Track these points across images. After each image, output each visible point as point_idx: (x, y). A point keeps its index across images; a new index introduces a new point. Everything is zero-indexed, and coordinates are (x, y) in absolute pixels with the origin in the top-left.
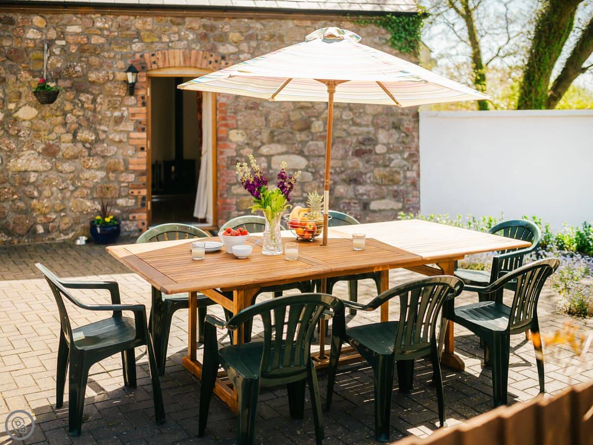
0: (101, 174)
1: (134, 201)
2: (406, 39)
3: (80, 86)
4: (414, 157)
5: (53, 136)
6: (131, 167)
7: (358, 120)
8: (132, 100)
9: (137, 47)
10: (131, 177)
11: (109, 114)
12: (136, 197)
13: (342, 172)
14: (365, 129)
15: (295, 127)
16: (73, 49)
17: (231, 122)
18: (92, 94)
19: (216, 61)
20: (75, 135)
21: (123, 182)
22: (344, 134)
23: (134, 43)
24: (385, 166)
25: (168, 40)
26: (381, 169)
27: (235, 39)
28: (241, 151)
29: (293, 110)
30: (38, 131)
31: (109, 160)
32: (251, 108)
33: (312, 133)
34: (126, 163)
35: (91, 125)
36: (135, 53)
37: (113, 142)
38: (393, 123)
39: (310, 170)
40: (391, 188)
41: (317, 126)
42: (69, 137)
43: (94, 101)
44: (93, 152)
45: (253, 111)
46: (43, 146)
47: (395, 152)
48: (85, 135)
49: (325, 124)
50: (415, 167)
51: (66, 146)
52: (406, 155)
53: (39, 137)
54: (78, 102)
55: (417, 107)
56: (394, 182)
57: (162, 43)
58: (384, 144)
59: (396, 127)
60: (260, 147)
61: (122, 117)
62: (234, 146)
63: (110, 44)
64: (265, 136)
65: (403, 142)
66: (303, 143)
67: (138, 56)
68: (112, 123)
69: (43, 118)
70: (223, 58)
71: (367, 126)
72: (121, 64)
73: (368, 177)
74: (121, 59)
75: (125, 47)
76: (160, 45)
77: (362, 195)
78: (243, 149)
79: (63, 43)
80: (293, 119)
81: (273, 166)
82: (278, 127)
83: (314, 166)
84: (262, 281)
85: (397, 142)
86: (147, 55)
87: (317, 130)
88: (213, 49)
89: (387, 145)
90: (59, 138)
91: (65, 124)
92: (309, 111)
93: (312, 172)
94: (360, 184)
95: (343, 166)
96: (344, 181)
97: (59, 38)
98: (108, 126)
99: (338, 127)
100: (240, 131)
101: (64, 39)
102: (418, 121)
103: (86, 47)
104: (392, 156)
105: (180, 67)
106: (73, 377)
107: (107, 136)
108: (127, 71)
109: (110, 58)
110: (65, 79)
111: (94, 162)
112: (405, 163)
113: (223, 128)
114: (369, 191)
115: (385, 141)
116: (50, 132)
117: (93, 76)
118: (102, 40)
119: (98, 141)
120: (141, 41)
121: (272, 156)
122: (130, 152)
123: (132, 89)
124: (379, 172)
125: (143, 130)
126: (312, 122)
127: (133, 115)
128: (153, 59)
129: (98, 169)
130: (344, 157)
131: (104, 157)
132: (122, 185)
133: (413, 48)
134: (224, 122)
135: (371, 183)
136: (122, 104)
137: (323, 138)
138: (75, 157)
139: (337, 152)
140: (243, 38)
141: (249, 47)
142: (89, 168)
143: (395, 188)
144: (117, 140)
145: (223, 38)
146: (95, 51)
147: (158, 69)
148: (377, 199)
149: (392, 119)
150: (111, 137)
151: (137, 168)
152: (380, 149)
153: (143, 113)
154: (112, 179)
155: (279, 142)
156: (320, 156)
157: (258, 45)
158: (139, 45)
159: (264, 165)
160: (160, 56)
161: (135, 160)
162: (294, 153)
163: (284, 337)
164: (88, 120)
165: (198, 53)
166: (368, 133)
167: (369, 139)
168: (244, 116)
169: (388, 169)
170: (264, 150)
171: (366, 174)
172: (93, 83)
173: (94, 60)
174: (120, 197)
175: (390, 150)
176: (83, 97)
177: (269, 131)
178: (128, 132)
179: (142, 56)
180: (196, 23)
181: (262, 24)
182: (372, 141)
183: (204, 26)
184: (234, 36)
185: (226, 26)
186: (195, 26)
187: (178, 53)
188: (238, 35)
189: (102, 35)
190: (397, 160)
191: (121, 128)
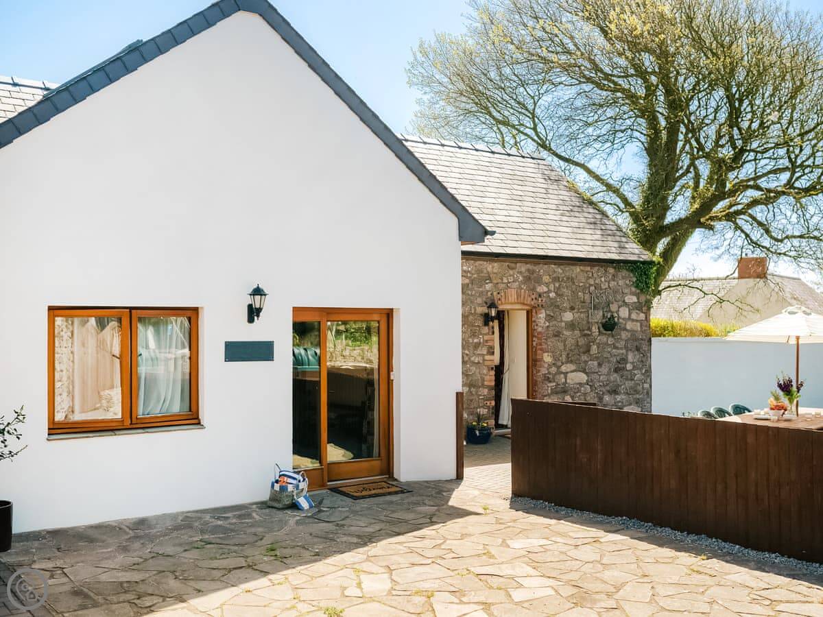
1: (487, 410)
4: (648, 373)
6: (486, 383)
8: (486, 330)
9: (488, 287)
10: (486, 391)
13: (607, 385)
17: (544, 346)
19: (536, 299)
21: (481, 395)
22: (609, 356)
23: (487, 283)
24: (632, 380)
25: (507, 281)
26: (630, 382)
27: (547, 281)
28: (550, 370)
29: (580, 337)
33: (591, 355)
34: (483, 380)
36: (488, 291)
37: (474, 363)
38: (637, 346)
39: (590, 384)
40: (635, 396)
45: (556, 338)
47: (637, 369)
49: (598, 347)
50: (649, 380)
52: (644, 370)
56: (637, 392)
58: (631, 363)
59: (638, 349)
60: (561, 366)
61: (479, 343)
62: (546, 366)
64: (564, 357)
65: (642, 361)
66: (586, 362)
67: (489, 293)
68: (471, 348)
70: (540, 296)
71: (621, 349)
72: (479, 300)
73: (622, 389)
74: (479, 296)
75: (481, 286)
76: (502, 286)
77: (619, 402)
78: (552, 367)
81: (568, 381)
83: (591, 381)
85: (638, 361)
86: (495, 293)
87: (594, 352)
88: (534, 289)
89: (633, 363)
92: (589, 338)
93: (590, 385)
94: (618, 394)
95: (608, 380)
96: (609, 391)
98: (469, 350)
99: (606, 350)
100: (550, 354)
102: (651, 345)
104: (636, 372)
105: (515, 303)
107: (469, 359)
109: (472, 295)
112: (643, 377)
113: (539, 352)
114: (623, 399)
115: (631, 361)
118: (467, 281)
119: (464, 362)
120: (491, 282)
121: (567, 373)
122: (485, 372)
123: (486, 321)
124: (629, 384)
125: (493, 353)
126: (590, 346)
127: (487, 341)
128: (499, 296)
130: (608, 374)
131: (467, 375)
132: (481, 397)
134: (540, 347)
135: (624, 393)
136: (480, 332)
137: (597, 358)
140: (551, 280)
141: (554, 287)
143: (638, 396)
144: (476, 361)
145: (539, 281)
147: (502, 304)
148: (627, 405)
149: (636, 344)
150: (472, 359)
151: (489, 384)
152: (629, 367)
153: (492, 340)
154: (474, 393)
155: (571, 362)
156: (595, 373)
157: (559, 286)
158: (490, 285)
159: (563, 380)
160: (503, 294)
161: (488, 377)
162: (581, 371)
165: (525, 292)
166: (623, 354)
168: (552, 342)
169: (633, 382)
171: (621, 386)
174: (479, 407)
175: (634, 367)
177: (566, 353)
178: (483, 355)
179: (491, 294)
180: (523, 267)
181: (562, 269)
182: (624, 360)
183: (528, 270)
184: (546, 279)
185: (542, 269)
186: (523, 269)
187: (514, 292)
188: (548, 277)
189: (467, 277)
190: (638, 375)
191: (479, 352)
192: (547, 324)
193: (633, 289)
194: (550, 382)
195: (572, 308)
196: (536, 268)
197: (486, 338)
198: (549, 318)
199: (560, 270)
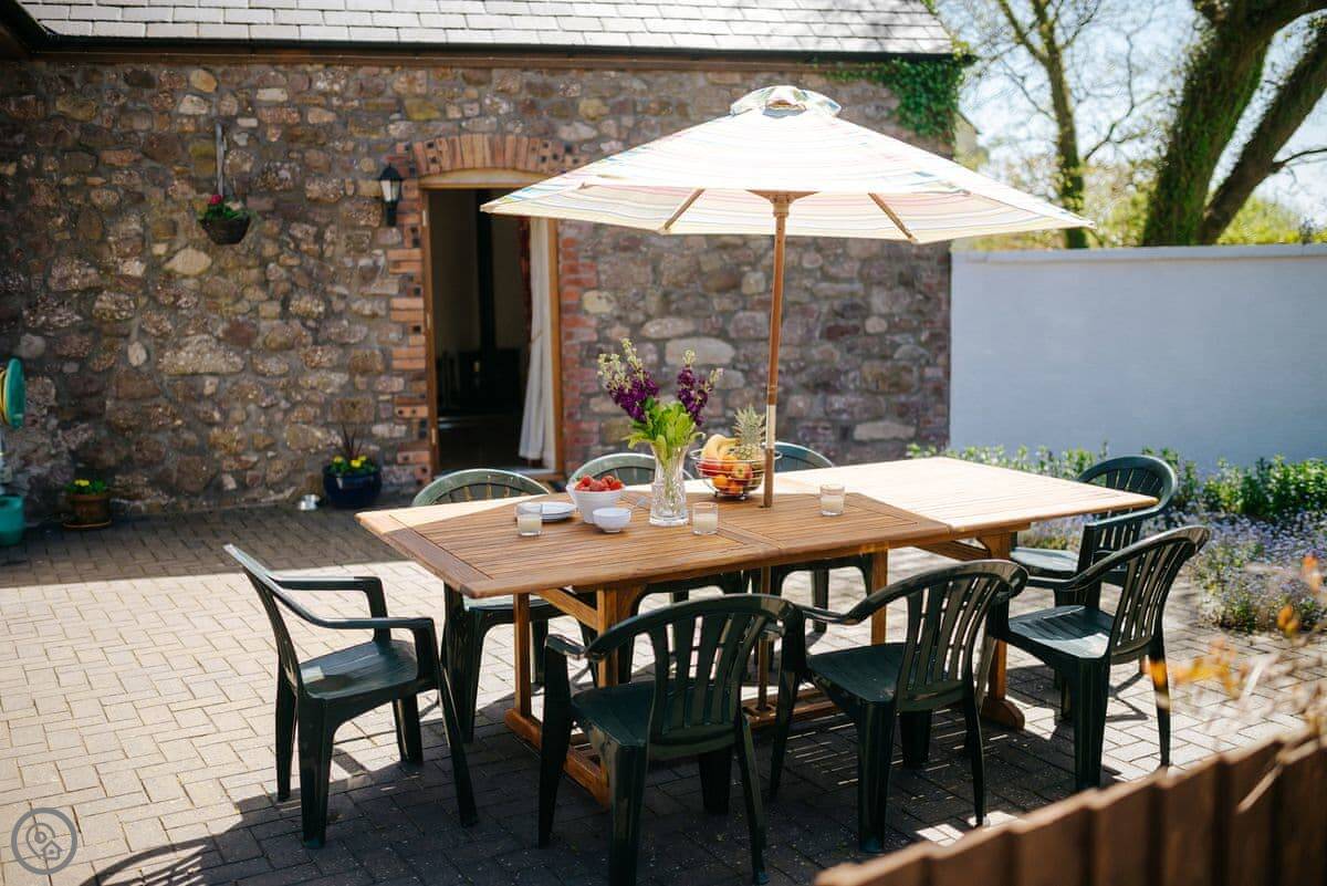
0: (339, 378)
1: (404, 428)
2: (929, 108)
3: (290, 209)
4: (940, 340)
5: (243, 306)
6: (396, 364)
7: (833, 271)
8: (393, 235)
9: (397, 129)
10: (398, 384)
11: (348, 262)
12: (408, 421)
13: (802, 369)
14: (846, 287)
15: (712, 283)
16: (273, 136)
17: (585, 275)
18: (314, 223)
19: (555, 157)
20: (285, 304)
21: (383, 393)
22: (805, 298)
23: (392, 122)
24: (884, 358)
25: (458, 116)
26: (877, 363)
27: (591, 112)
28: (608, 332)
29: (707, 252)
30: (214, 296)
31: (353, 352)
32: (625, 249)
33: (744, 296)
34: (387, 357)
35: (317, 284)
36: (395, 141)
37: (360, 317)
38: (901, 274)
39: (739, 366)
40: (894, 399)
41: (754, 282)
42: (275, 308)
43: (319, 238)
44: (322, 335)
45: (628, 255)
46: (225, 326)
47: (903, 331)
48: (305, 303)
49: (768, 278)
50: (941, 360)
51: (270, 326)
52: (924, 337)
53: (216, 309)
54: (288, 240)
55: (948, 243)
56: (899, 387)
57: (449, 120)
58: (881, 316)
59: (907, 282)
60: (642, 324)
61: (375, 269)
62: (593, 322)
63: (345, 125)
64: (653, 302)
65: (920, 312)
66: (727, 315)
67: (400, 147)
68: (355, 280)
69: (222, 272)
70: (569, 150)
71: (850, 280)
72: (367, 164)
73: (851, 380)
74: (369, 154)
75: (375, 129)
76: (443, 126)
77: (840, 412)
78: (611, 327)
79: (253, 123)
80: (706, 269)
81: (669, 359)
82: (678, 285)
83: (747, 359)
84: (650, 573)
85: (909, 312)
86: (418, 146)
87: (753, 289)
88: (549, 133)
89: (888, 317)
90: (255, 310)
91: (264, 283)
92: (738, 253)
93: (742, 371)
94: (837, 392)
95: (802, 359)
96: (805, 386)
97: (243, 114)
98: (348, 286)
99: (794, 284)
100: (605, 294)
101: (253, 115)
102: (949, 270)
103: (298, 131)
104: (897, 338)
105: (484, 169)
106: (305, 746)
107: (348, 306)
108: (380, 179)
109: (346, 153)
110: (261, 196)
111: (322, 356)
112: (922, 350)
113: (569, 289)
114: (852, 406)
115: (884, 310)
116: (238, 298)
117: (314, 189)
118: (328, 117)
119: (330, 314)
120: (406, 117)
121: (668, 340)
122: (393, 336)
123: (391, 214)
124: (871, 369)
125: (417, 293)
126: (743, 274)
127: (397, 263)
128: (431, 153)
129: (333, 369)
130: (806, 342)
131: (344, 345)
132: (382, 398)
133: (943, 125)
134: (572, 276)
135: (856, 389)
136: (373, 244)
137: (764, 305)
138: (286, 347)
139: (792, 331)
140: (605, 110)
141: (619, 127)
142: (317, 368)
143: (903, 398)
144: (367, 311)
145: (568, 111)
146: (317, 137)
147: (442, 172)
148: (868, 420)
149: (898, 268)
150: (355, 306)
151: (408, 366)
152: (874, 325)
153: (414, 260)
154: (361, 387)
155: (679, 313)
156: (758, 340)
157: (637, 124)
158: (403, 126)
159: (652, 358)
160: (444, 147)
161: (404, 350)
162: (708, 335)
163: (693, 673)
164: (309, 274)
165: (518, 141)
166: (852, 294)
167: (854, 307)
168: (612, 265)
169: (889, 364)
170: (652, 329)
171: (846, 372)
172: (316, 201)
173: (314, 156)
174: (378, 420)
175: (893, 327)
176: (298, 231)
177: (659, 293)
178: (388, 297)
179: (408, 148)
180: (514, 80)
181: (645, 82)
182: (859, 309)
183: (530, 86)
184: (589, 106)
185: (572, 85)
186: (511, 84)
187: (481, 143)
188: (596, 102)
189: (329, 108)
190: (906, 347)
191: (374, 288)
196: (560, 82)
197: (394, 255)
199: (637, 84)
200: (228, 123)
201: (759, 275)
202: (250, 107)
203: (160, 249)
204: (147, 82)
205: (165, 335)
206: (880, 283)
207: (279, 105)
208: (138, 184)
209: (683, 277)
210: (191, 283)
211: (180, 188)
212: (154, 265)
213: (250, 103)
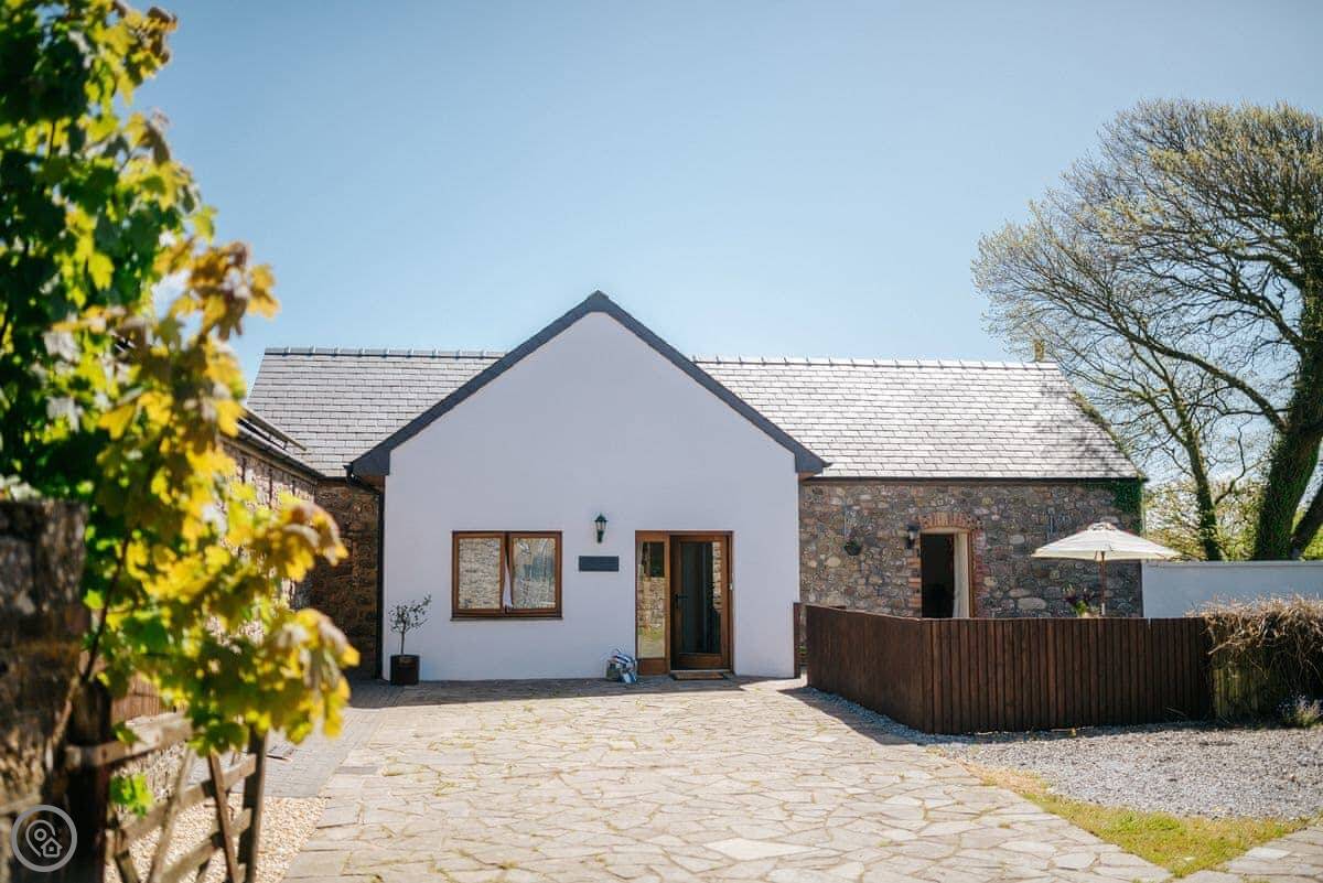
0: (887, 610)
3: (872, 541)
5: (852, 580)
6: (910, 605)
7: (1089, 572)
8: (909, 553)
9: (912, 511)
11: (892, 563)
14: (1095, 577)
15: (1036, 574)
16: (866, 513)
17: (984, 570)
18: (879, 548)
19: (973, 522)
20: (867, 580)
22: (1077, 581)
23: (911, 508)
24: (1113, 608)
25: (935, 505)
27: (987, 503)
28: (994, 594)
30: (840, 575)
31: (893, 600)
32: (1000, 559)
33: (1050, 580)
34: (906, 602)
35: (880, 572)
36: (911, 515)
37: (896, 585)
38: (1119, 573)
39: (1049, 610)
41: (1055, 574)
42: (863, 581)
43: (881, 553)
44: (881, 592)
45: (1003, 562)
46: (844, 588)
47: (1121, 597)
48: (875, 579)
49: (1061, 572)
50: (1138, 610)
51: (861, 588)
52: (1131, 599)
53: (842, 581)
54: (870, 554)
57: (932, 507)
59: (1121, 575)
60: (1008, 591)
61: (902, 566)
62: (988, 590)
63: (892, 509)
64: (1012, 582)
65: (1128, 588)
66: (1043, 588)
67: (914, 517)
68: (894, 570)
69: (845, 567)
70: (978, 519)
72: (901, 524)
74: (902, 520)
75: (903, 510)
76: (930, 509)
78: (995, 592)
79: (858, 508)
80: (1034, 567)
81: (1020, 607)
82: (1022, 575)
85: (1123, 588)
86: (920, 518)
87: (1055, 577)
88: (970, 512)
89: (1113, 590)
90: (856, 582)
91: (860, 571)
92: (1048, 561)
97: (855, 505)
98: (891, 573)
99: (1072, 575)
100: (993, 578)
101: (858, 505)
102: (1140, 570)
103: (875, 511)
104: (1118, 600)
105: (946, 526)
107: (891, 581)
109: (892, 520)
110: (862, 536)
111: (881, 601)
112: (1129, 605)
113: (979, 577)
115: (1111, 588)
116: (850, 576)
117: (880, 534)
118: (886, 506)
119: (884, 584)
120: (915, 506)
121: (1018, 598)
122: (909, 594)
123: (910, 543)
125: (917, 576)
126: (1050, 571)
127: (911, 564)
128: (925, 520)
131: (889, 597)
134: (980, 571)
136: (902, 556)
137: (1059, 584)
140: (993, 503)
141: (999, 509)
142: (880, 606)
144: (899, 583)
145: (978, 503)
146: (882, 513)
147: (929, 527)
149: (1117, 571)
150: (894, 581)
151: (914, 606)
152: (1107, 594)
153: (917, 563)
155: (1023, 587)
156: (1056, 599)
157: (1006, 508)
158: (914, 509)
159: (1012, 606)
160: (930, 518)
161: (912, 600)
162: (1036, 597)
164: (877, 568)
165: (958, 515)
166: (1097, 580)
167: (1099, 586)
168: (995, 566)
169: (1115, 611)
170: (1012, 593)
172: (880, 539)
173: (881, 521)
175: (1116, 595)
176: (873, 550)
177: (1016, 579)
178: (907, 577)
179: (917, 518)
180: (957, 491)
181: (1009, 492)
182: (1101, 587)
183: (963, 494)
184: (987, 500)
185: (980, 492)
186: (956, 492)
187: (944, 515)
188: (989, 499)
189: (887, 502)
190: (1122, 604)
191: (902, 574)
192: (989, 547)
193: (1112, 509)
194: (994, 606)
195: (1023, 531)
196: (974, 491)
197: (910, 561)
198: (991, 541)
199: (1005, 492)
200: (850, 507)
201: (1057, 571)
202: (857, 502)
203: (823, 557)
204: (821, 492)
205: (822, 590)
206: (1110, 576)
207: (869, 501)
208: (816, 531)
209: (1025, 571)
210: (833, 570)
211: (831, 534)
212: (820, 563)
213: (857, 500)
